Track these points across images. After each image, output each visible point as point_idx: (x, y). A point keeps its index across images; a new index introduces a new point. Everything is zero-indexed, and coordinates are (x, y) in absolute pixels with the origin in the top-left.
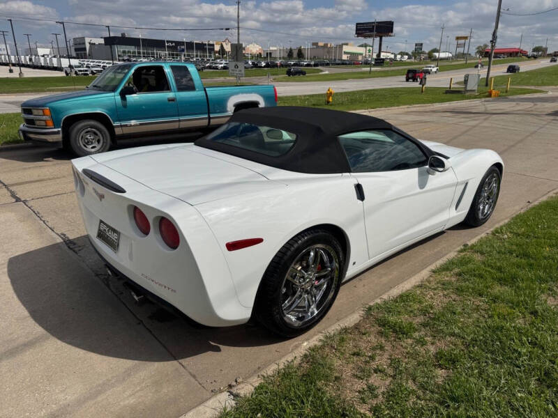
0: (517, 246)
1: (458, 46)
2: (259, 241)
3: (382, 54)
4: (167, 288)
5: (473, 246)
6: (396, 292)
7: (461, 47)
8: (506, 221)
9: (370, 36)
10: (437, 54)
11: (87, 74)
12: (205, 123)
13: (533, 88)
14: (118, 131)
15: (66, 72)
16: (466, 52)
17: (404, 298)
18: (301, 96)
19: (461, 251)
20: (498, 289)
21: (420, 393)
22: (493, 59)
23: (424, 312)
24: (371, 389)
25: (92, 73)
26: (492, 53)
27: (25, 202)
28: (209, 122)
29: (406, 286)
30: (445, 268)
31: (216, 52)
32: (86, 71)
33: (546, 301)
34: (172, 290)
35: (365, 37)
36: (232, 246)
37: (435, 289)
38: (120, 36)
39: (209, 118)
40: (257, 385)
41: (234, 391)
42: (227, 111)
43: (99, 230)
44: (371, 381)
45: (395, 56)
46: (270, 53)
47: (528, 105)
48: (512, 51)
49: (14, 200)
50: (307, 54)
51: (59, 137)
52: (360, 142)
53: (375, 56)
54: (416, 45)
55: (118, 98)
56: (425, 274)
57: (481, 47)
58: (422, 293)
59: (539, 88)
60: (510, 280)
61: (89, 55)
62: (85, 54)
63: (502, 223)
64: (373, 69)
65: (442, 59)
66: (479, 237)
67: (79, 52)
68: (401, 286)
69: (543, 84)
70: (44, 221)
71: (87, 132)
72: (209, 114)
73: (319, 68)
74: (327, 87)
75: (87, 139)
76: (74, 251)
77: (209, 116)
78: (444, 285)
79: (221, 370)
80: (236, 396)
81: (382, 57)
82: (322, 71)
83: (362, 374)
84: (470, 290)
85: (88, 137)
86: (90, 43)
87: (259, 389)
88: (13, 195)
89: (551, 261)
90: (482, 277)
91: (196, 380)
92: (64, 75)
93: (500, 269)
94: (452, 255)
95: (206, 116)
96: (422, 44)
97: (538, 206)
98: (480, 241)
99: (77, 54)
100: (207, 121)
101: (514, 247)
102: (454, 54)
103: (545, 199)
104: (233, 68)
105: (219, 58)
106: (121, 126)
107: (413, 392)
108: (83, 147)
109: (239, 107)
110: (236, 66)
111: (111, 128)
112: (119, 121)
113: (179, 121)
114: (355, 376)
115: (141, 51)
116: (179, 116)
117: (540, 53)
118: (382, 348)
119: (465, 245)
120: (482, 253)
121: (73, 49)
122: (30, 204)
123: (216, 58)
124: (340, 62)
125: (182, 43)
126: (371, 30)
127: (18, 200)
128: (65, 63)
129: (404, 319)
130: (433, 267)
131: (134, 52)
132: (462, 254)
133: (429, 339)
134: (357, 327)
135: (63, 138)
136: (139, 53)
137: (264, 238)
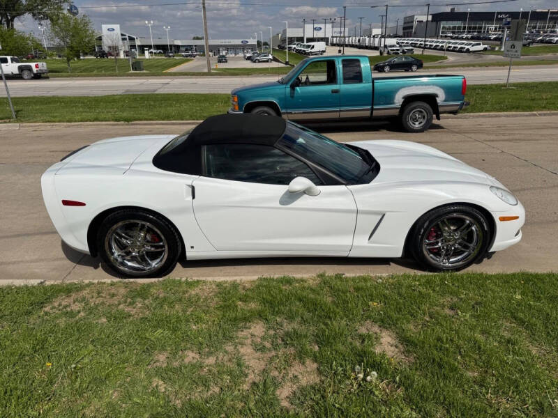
2: (84, 204)
11: (398, 54)
12: (368, 113)
14: (284, 117)
25: (404, 52)
28: (372, 113)
36: (66, 203)
39: (372, 109)
42: (394, 103)
55: (288, 90)
61: (415, 33)
62: (411, 32)
67: (407, 31)
72: (373, 105)
77: (372, 107)
86: (419, 21)
95: (369, 107)
99: (404, 33)
100: (370, 112)
104: (510, 48)
106: (287, 113)
109: (409, 100)
110: (513, 46)
112: (286, 108)
113: (340, 111)
115: (467, 26)
116: (340, 106)
131: (459, 28)
136: (464, 28)
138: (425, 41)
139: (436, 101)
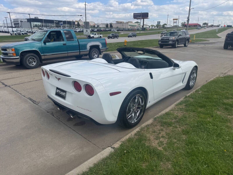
0: (205, 95)
1: (174, 22)
2: (120, 92)
3: (144, 26)
4: (88, 111)
5: (189, 96)
6: (164, 112)
7: (175, 23)
8: (199, 87)
9: (139, 19)
10: (166, 26)
11: (20, 35)
13: (204, 39)
14: (43, 57)
15: (11, 34)
16: (177, 25)
17: (167, 114)
18: (113, 43)
19: (185, 98)
20: (200, 109)
21: (178, 142)
22: (188, 28)
23: (175, 118)
24: (161, 142)
26: (187, 25)
27: (9, 86)
28: (80, 53)
29: (167, 110)
30: (180, 104)
31: (76, 25)
32: (20, 33)
33: (216, 113)
34: (90, 111)
35: (137, 19)
36: (112, 94)
37: (178, 111)
38: (34, 18)
39: (80, 52)
40: (120, 144)
41: (112, 146)
42: (87, 49)
43: (56, 92)
44: (161, 140)
45: (150, 27)
46: (99, 26)
47: (202, 46)
48: (195, 25)
49: (5, 86)
50: (114, 26)
51: (19, 60)
52: (146, 59)
53: (141, 27)
54: (158, 22)
55: (43, 44)
56: (173, 106)
57: (183, 23)
58: (173, 112)
59: (206, 39)
60: (203, 106)
61: (21, 26)
62: (19, 26)
63: (198, 88)
64: (141, 32)
65: (168, 28)
66: (190, 93)
67: (16, 25)
68: (165, 110)
69: (208, 38)
70: (20, 93)
71: (30, 58)
72: (80, 50)
73: (119, 32)
74: (125, 39)
75: (30, 61)
76: (36, 104)
78: (181, 109)
79: (104, 142)
80: (114, 148)
81: (144, 27)
82: (120, 33)
83: (157, 138)
84: (190, 110)
85: (30, 60)
86: (21, 21)
87: (121, 145)
88: (3, 84)
89: (217, 100)
90: (194, 106)
91: (96, 146)
92: (10, 35)
93: (199, 103)
94: (182, 99)
95: (79, 51)
96: (160, 22)
97: (210, 82)
98: (191, 94)
99: (15, 26)
100: (79, 53)
101: (204, 96)
102: (173, 26)
103: (212, 79)
104: (86, 32)
105: (77, 27)
106: (44, 55)
107: (176, 142)
108: (29, 64)
109: (92, 47)
110: (87, 31)
111: (40, 56)
112: (43, 53)
113: (68, 53)
114: (155, 139)
115: (44, 25)
116: (68, 51)
117: (206, 25)
118: (162, 130)
119: (186, 96)
120: (193, 98)
121: (13, 24)
122: (12, 87)
123: (76, 27)
124: (127, 29)
125: (61, 21)
126: (140, 16)
127: (6, 86)
128: (10, 30)
129: (168, 120)
130: (175, 103)
131: (41, 25)
132: (185, 99)
133: (178, 126)
134: (152, 124)
135: (20, 60)
136: (43, 25)
137: (122, 92)
138: (32, 30)
139: (99, 47)
